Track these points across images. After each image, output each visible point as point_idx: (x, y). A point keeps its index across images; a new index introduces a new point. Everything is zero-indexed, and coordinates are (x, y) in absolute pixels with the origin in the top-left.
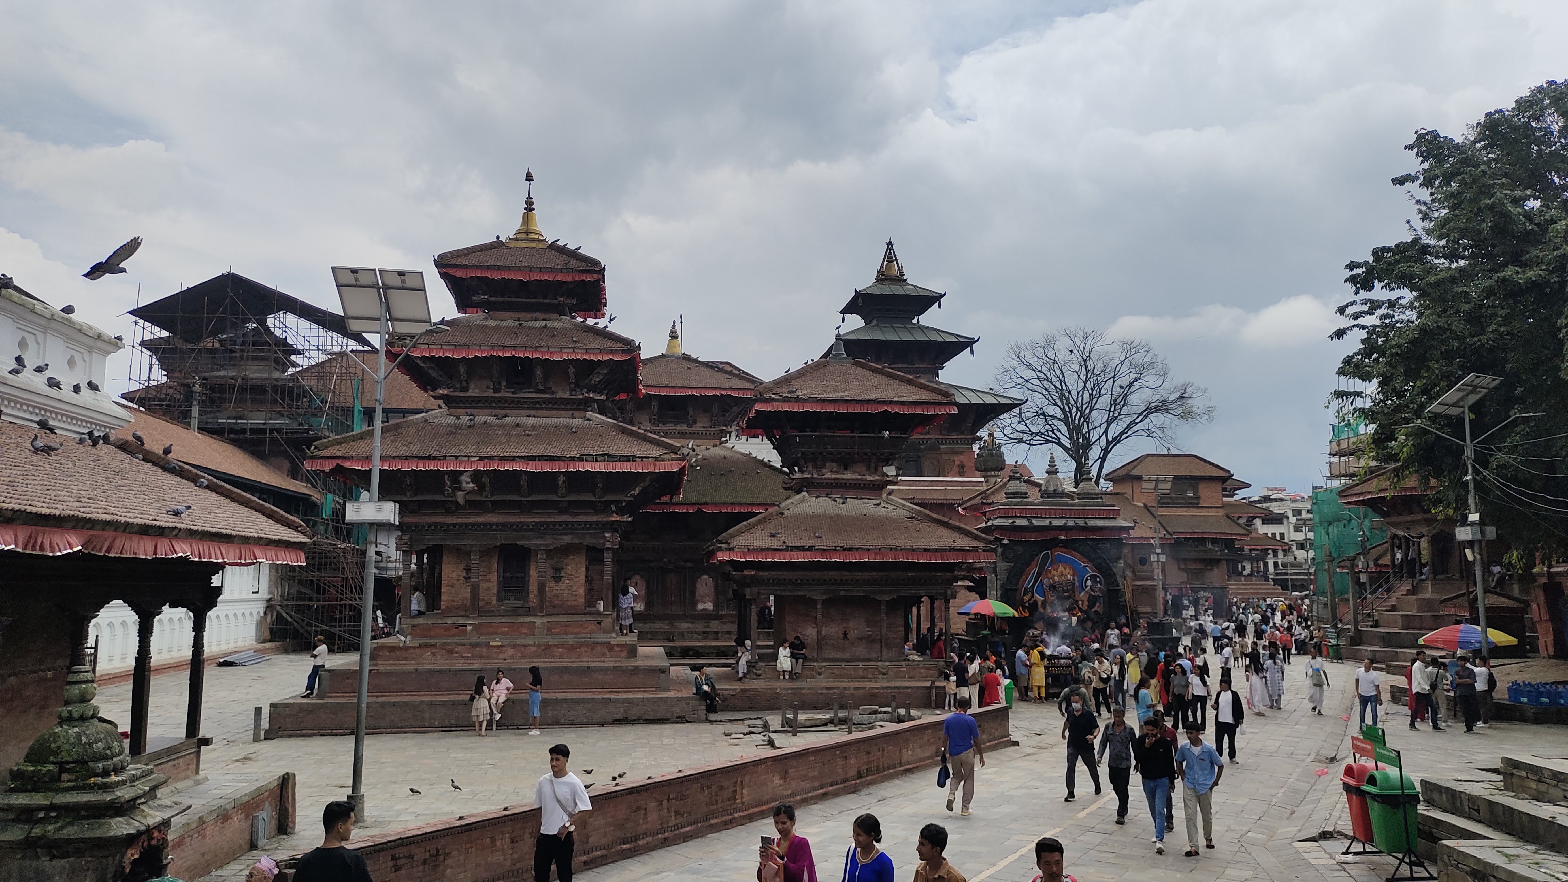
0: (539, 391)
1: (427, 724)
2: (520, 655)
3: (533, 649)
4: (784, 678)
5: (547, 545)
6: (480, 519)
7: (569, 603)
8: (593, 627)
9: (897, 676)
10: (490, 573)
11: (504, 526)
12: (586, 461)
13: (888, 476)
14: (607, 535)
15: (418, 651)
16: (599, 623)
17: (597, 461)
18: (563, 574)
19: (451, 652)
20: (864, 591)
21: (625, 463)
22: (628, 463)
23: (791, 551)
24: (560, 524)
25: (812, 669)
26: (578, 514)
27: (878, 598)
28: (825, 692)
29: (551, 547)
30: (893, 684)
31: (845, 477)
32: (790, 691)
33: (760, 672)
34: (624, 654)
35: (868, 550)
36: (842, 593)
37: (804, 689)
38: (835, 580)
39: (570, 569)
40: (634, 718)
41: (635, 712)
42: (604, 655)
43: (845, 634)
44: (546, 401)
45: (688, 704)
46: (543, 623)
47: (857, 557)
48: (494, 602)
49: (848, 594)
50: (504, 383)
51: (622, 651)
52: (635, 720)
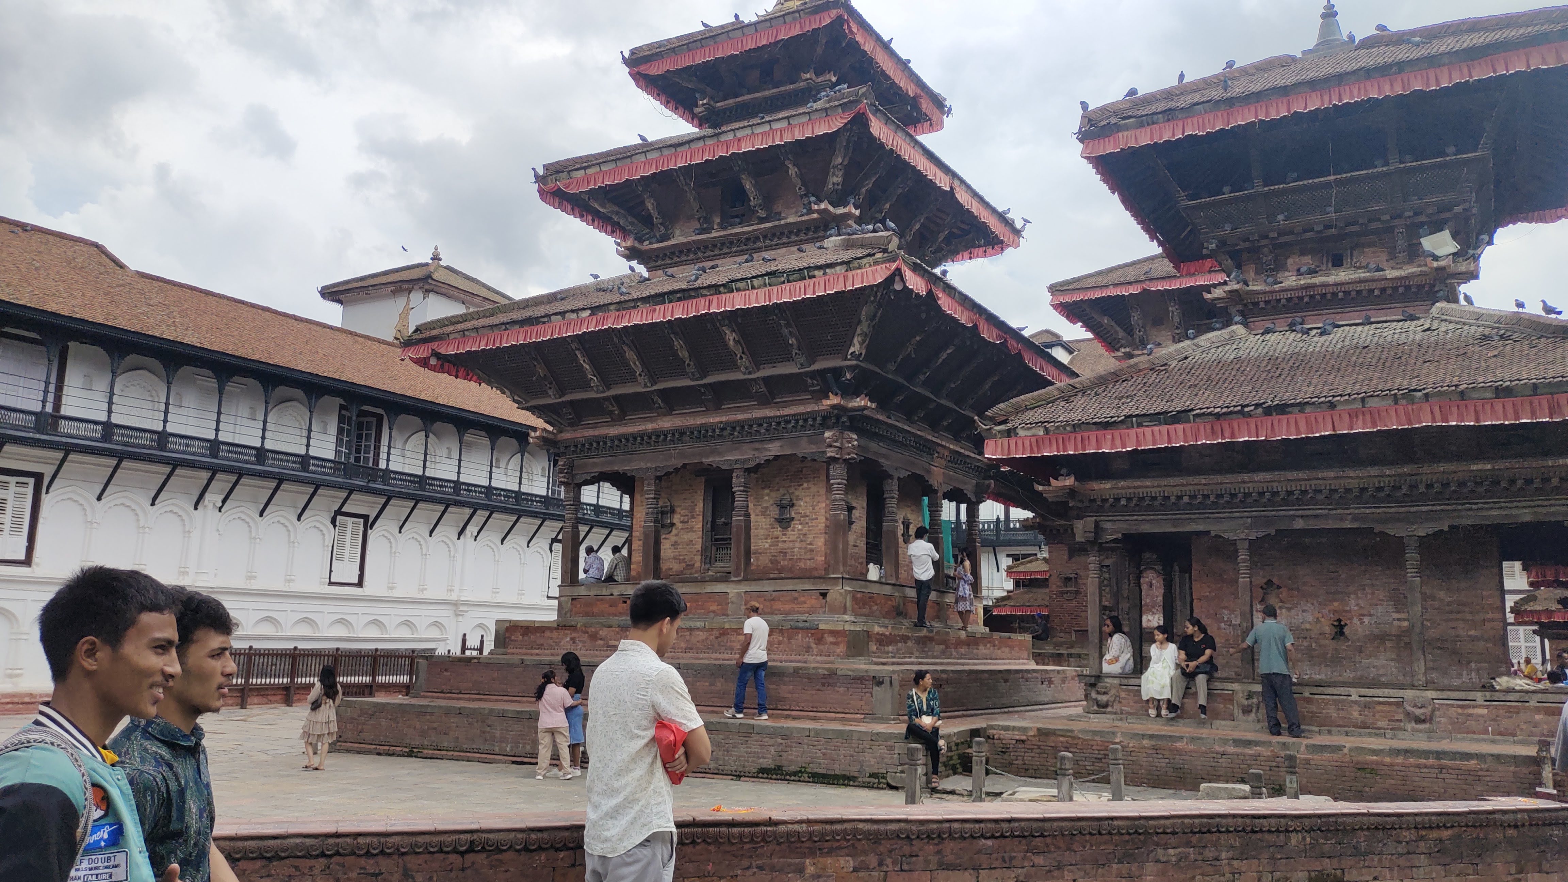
0: (762, 220)
1: (497, 749)
2: (683, 645)
3: (702, 635)
4: (1159, 715)
5: (745, 461)
6: (650, 426)
7: (802, 565)
8: (814, 601)
9: (1460, 727)
10: (693, 517)
11: (680, 434)
12: (738, 290)
13: (1436, 258)
14: (827, 434)
15: (555, 634)
16: (824, 595)
17: (753, 288)
18: (793, 515)
19: (594, 637)
20: (1355, 518)
21: (797, 284)
22: (802, 283)
23: (1140, 425)
24: (760, 422)
25: (1230, 699)
26: (787, 404)
27: (1394, 530)
28: (1231, 749)
29: (751, 464)
30: (1445, 745)
31: (1331, 279)
32: (1146, 743)
33: (1103, 698)
34: (841, 649)
35: (1332, 406)
36: (1299, 524)
37: (1181, 738)
38: (1275, 494)
39: (803, 506)
40: (793, 768)
41: (794, 758)
42: (808, 649)
43: (1339, 629)
44: (767, 235)
45: (891, 748)
46: (739, 594)
47: (1303, 426)
48: (698, 564)
49: (1312, 524)
51: (836, 644)
52: (795, 774)
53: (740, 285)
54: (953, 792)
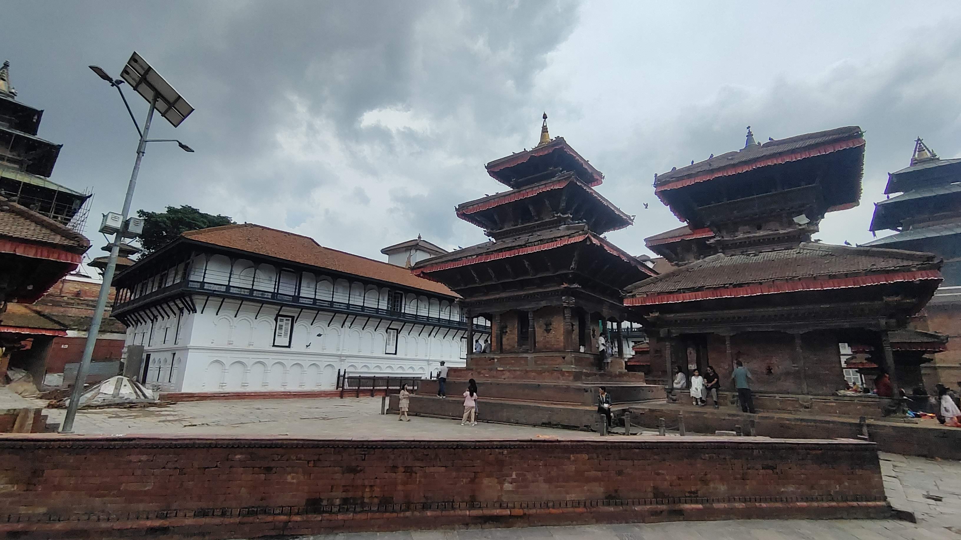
0: (536, 221)
1: (446, 414)
2: (512, 376)
3: (518, 373)
4: (697, 404)
5: (533, 308)
6: (498, 296)
7: (555, 346)
8: (560, 360)
9: (823, 411)
10: (514, 329)
11: (509, 299)
12: (529, 246)
13: (800, 225)
14: (563, 298)
15: (465, 372)
16: (564, 358)
17: (535, 245)
18: (551, 328)
19: (479, 373)
20: (773, 327)
21: (550, 244)
22: (553, 243)
23: (684, 292)
24: (538, 293)
25: (726, 398)
26: (548, 287)
27: (790, 332)
28: (727, 418)
29: (536, 309)
30: (818, 418)
31: (757, 235)
32: (692, 415)
33: (674, 397)
34: (571, 378)
35: (761, 283)
36: (750, 330)
37: (706, 413)
38: (739, 318)
39: (555, 324)
40: (555, 423)
41: (555, 419)
42: (559, 378)
43: (769, 371)
44: (538, 226)
45: (592, 416)
46: (532, 357)
47: (749, 291)
48: (516, 347)
49: (755, 329)
50: (520, 221)
51: (569, 376)
52: (556, 425)
53: (530, 244)
54: (617, 433)
